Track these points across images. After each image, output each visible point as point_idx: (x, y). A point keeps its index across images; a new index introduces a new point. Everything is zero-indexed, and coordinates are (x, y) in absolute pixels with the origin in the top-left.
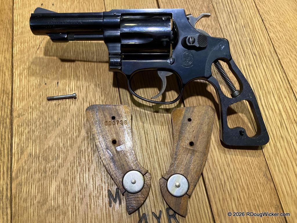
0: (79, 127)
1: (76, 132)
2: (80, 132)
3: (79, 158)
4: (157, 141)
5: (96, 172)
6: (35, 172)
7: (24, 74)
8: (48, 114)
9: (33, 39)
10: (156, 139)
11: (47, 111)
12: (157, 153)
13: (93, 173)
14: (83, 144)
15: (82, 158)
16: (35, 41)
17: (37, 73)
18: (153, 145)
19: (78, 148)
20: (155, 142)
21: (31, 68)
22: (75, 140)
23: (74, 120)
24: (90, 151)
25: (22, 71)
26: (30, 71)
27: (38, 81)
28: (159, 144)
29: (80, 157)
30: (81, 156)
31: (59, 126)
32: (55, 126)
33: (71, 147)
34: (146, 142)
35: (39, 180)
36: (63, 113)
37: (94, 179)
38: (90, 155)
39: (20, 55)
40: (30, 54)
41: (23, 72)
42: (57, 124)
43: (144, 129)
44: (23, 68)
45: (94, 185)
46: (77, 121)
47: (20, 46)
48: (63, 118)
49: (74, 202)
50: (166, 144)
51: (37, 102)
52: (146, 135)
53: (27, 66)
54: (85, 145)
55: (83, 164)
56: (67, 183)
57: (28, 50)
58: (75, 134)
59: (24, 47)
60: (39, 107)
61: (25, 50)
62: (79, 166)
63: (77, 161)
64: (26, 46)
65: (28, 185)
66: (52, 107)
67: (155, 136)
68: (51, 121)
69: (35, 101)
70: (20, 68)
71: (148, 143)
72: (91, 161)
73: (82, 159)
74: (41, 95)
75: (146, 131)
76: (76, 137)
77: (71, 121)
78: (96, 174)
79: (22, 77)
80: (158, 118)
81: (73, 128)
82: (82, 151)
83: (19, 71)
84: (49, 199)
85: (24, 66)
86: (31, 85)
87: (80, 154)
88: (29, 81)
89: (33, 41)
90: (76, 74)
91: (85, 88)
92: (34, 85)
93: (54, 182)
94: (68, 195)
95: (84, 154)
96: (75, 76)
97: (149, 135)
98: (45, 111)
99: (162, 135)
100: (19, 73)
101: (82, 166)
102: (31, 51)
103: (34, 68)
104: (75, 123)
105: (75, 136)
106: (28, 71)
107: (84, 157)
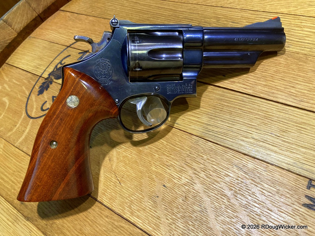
0: (220, 193)
1: (224, 199)
2: (225, 196)
3: (252, 212)
4: (279, 137)
5: (277, 205)
7: (134, 210)
8: (188, 212)
9: (108, 182)
10: (276, 137)
11: (185, 212)
12: (290, 142)
13: (276, 209)
14: (240, 200)
15: (253, 209)
16: (111, 181)
17: (141, 198)
18: (280, 142)
19: (241, 206)
20: (277, 138)
21: (132, 200)
22: (230, 204)
23: (210, 193)
24: (252, 198)
25: (130, 210)
26: (135, 203)
27: (150, 201)
28: (282, 136)
29: (252, 210)
30: (251, 208)
31: (207, 210)
32: (205, 214)
33: (236, 212)
34: (274, 146)
36: (197, 198)
37: (282, 211)
38: (255, 200)
39: (114, 202)
40: (120, 193)
41: (132, 210)
42: (203, 211)
43: (259, 141)
44: (128, 207)
45: (290, 215)
46: (213, 192)
47: (106, 196)
48: (202, 202)
50: (286, 130)
51: (170, 215)
52: (266, 142)
53: (129, 203)
54: (241, 198)
55: (260, 212)
57: (114, 192)
58: (224, 201)
59: (110, 194)
60: (176, 216)
61: (112, 194)
62: (260, 216)
63: (253, 215)
64: (110, 191)
66: (183, 205)
67: (272, 135)
68: (197, 214)
69: (168, 216)
70: (126, 210)
71: (275, 145)
72: (262, 203)
73: (255, 210)
74: (166, 207)
75: (263, 140)
76: (229, 202)
77: (210, 197)
78: (278, 206)
79: (136, 214)
80: (256, 124)
81: (218, 199)
82: (246, 204)
83: (128, 212)
85: (126, 205)
86: (149, 210)
87: (249, 208)
88: (144, 210)
89: (110, 183)
90: (167, 165)
91: (185, 166)
92: (151, 208)
95: (250, 205)
96: (168, 167)
97: (268, 140)
98: (183, 214)
99: (276, 129)
100: (130, 214)
101: (261, 214)
102: (118, 191)
103: (135, 198)
104: (214, 195)
105: (227, 202)
106: (134, 205)
107: (254, 207)
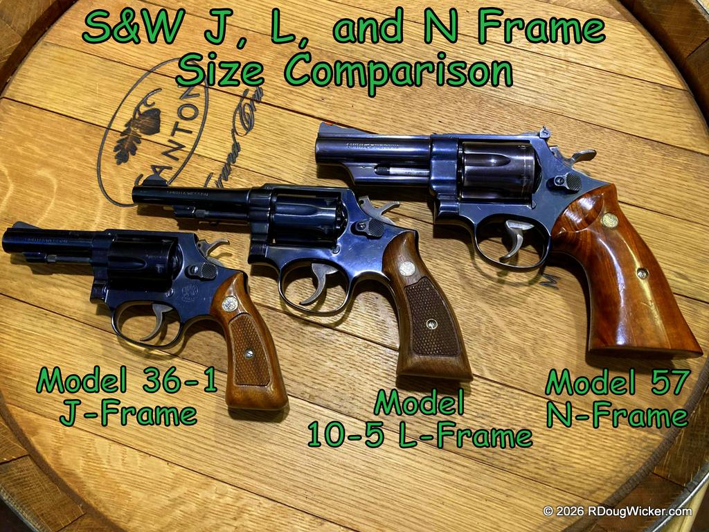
6: (485, 350)
29: (490, 296)
35: (496, 348)
49: (537, 322)
56: (513, 321)
62: (499, 301)
63: (492, 302)
65: (495, 362)
84: (522, 346)
93: (504, 334)
94: (526, 325)
